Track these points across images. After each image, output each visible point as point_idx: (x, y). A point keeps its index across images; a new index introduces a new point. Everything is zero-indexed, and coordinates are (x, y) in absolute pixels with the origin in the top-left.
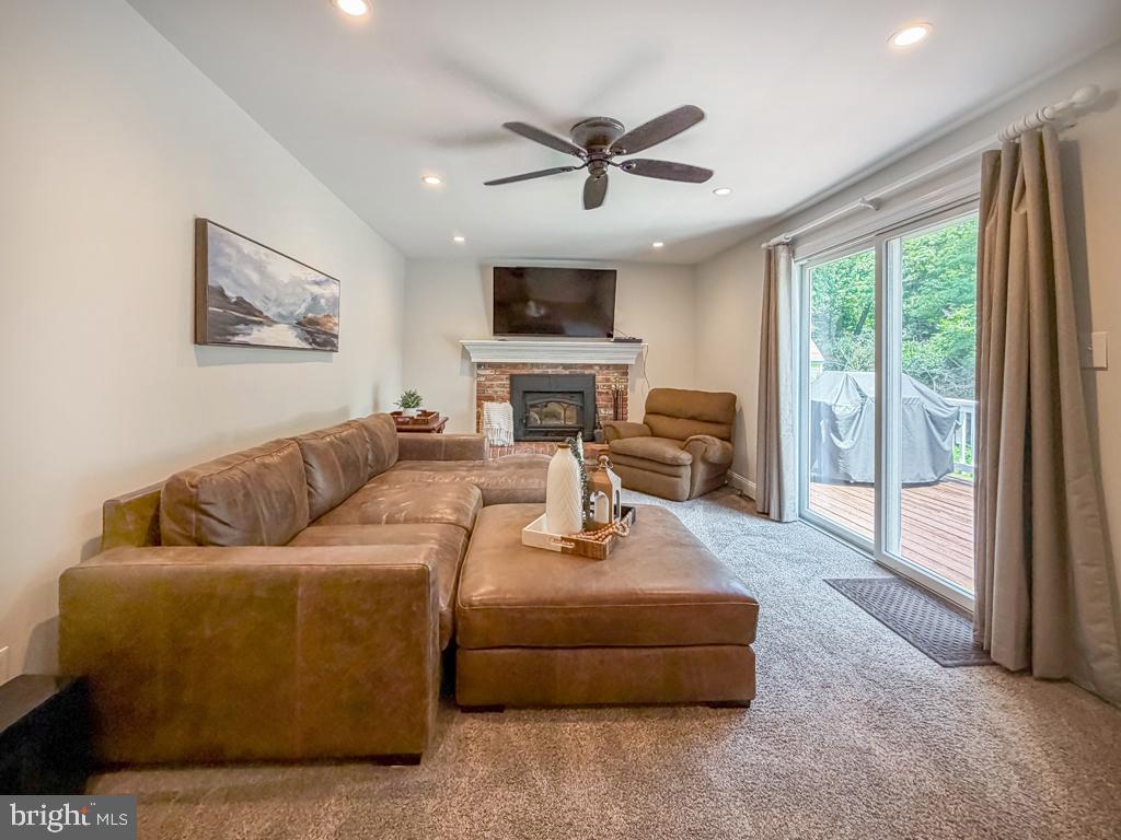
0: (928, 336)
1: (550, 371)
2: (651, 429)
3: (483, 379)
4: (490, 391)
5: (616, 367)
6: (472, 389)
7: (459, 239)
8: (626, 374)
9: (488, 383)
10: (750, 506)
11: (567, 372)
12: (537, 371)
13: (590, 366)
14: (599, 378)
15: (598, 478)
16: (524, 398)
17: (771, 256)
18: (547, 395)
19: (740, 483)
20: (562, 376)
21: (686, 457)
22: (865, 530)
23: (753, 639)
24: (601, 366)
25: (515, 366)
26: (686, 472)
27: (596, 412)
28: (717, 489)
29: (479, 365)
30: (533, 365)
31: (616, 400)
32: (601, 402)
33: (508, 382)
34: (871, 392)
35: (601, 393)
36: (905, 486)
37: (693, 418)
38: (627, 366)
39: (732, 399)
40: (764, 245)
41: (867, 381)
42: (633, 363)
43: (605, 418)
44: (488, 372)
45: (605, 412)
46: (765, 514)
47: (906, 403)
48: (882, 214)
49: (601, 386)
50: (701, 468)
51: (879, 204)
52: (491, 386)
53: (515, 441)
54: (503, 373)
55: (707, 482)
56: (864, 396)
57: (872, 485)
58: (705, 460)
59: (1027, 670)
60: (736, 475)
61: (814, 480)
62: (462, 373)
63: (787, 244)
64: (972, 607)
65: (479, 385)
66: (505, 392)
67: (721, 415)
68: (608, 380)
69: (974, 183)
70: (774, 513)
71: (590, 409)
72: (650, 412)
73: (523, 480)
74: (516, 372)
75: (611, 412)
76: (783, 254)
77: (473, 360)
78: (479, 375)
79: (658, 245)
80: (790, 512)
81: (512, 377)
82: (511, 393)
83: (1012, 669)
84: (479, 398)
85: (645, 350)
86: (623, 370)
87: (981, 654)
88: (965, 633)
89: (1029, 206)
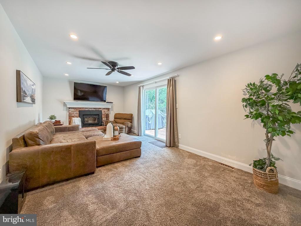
0: (162, 103)
1: (90, 110)
2: (116, 122)
3: (71, 112)
4: (73, 115)
5: (107, 108)
6: (67, 115)
7: (67, 75)
8: (109, 110)
9: (72, 113)
10: (136, 135)
11: (95, 110)
12: (86, 110)
13: (101, 108)
14: (102, 111)
15: (115, 128)
16: (83, 116)
17: (140, 88)
18: (89, 115)
19: (133, 131)
20: (94, 111)
21: (124, 126)
22: (153, 135)
23: (141, 147)
24: (103, 108)
25: (80, 108)
26: (124, 129)
27: (102, 119)
28: (129, 133)
29: (69, 108)
30: (85, 108)
31: (107, 116)
32: (103, 117)
33: (78, 112)
34: (154, 113)
35: (103, 115)
36: (159, 129)
37: (125, 119)
38: (109, 108)
39: (132, 115)
40: (138, 86)
41: (154, 111)
42: (111, 107)
43: (104, 120)
44: (72, 110)
45: (104, 119)
46: (139, 135)
47: (159, 115)
48: (156, 84)
49: (103, 113)
50: (127, 128)
51: (156, 82)
52: (73, 114)
53: (82, 127)
54: (77, 110)
55: (128, 131)
56: (153, 114)
57: (154, 129)
58: (128, 127)
59: (170, 147)
60: (132, 130)
61: (146, 130)
62: (64, 110)
63: (142, 86)
64: (165, 141)
65: (69, 113)
66: (78, 115)
67: (130, 118)
68: (105, 112)
69: (166, 82)
70: (140, 135)
71: (100, 118)
72: (115, 118)
73: (93, 133)
74: (80, 110)
75: (106, 119)
76: (141, 88)
77: (68, 107)
78: (69, 111)
79: (117, 82)
80: (142, 134)
81: (80, 111)
82: (79, 115)
83: (169, 146)
84: (69, 117)
85: (113, 105)
86: (108, 109)
87: (166, 146)
88: (165, 145)
89: (171, 87)
